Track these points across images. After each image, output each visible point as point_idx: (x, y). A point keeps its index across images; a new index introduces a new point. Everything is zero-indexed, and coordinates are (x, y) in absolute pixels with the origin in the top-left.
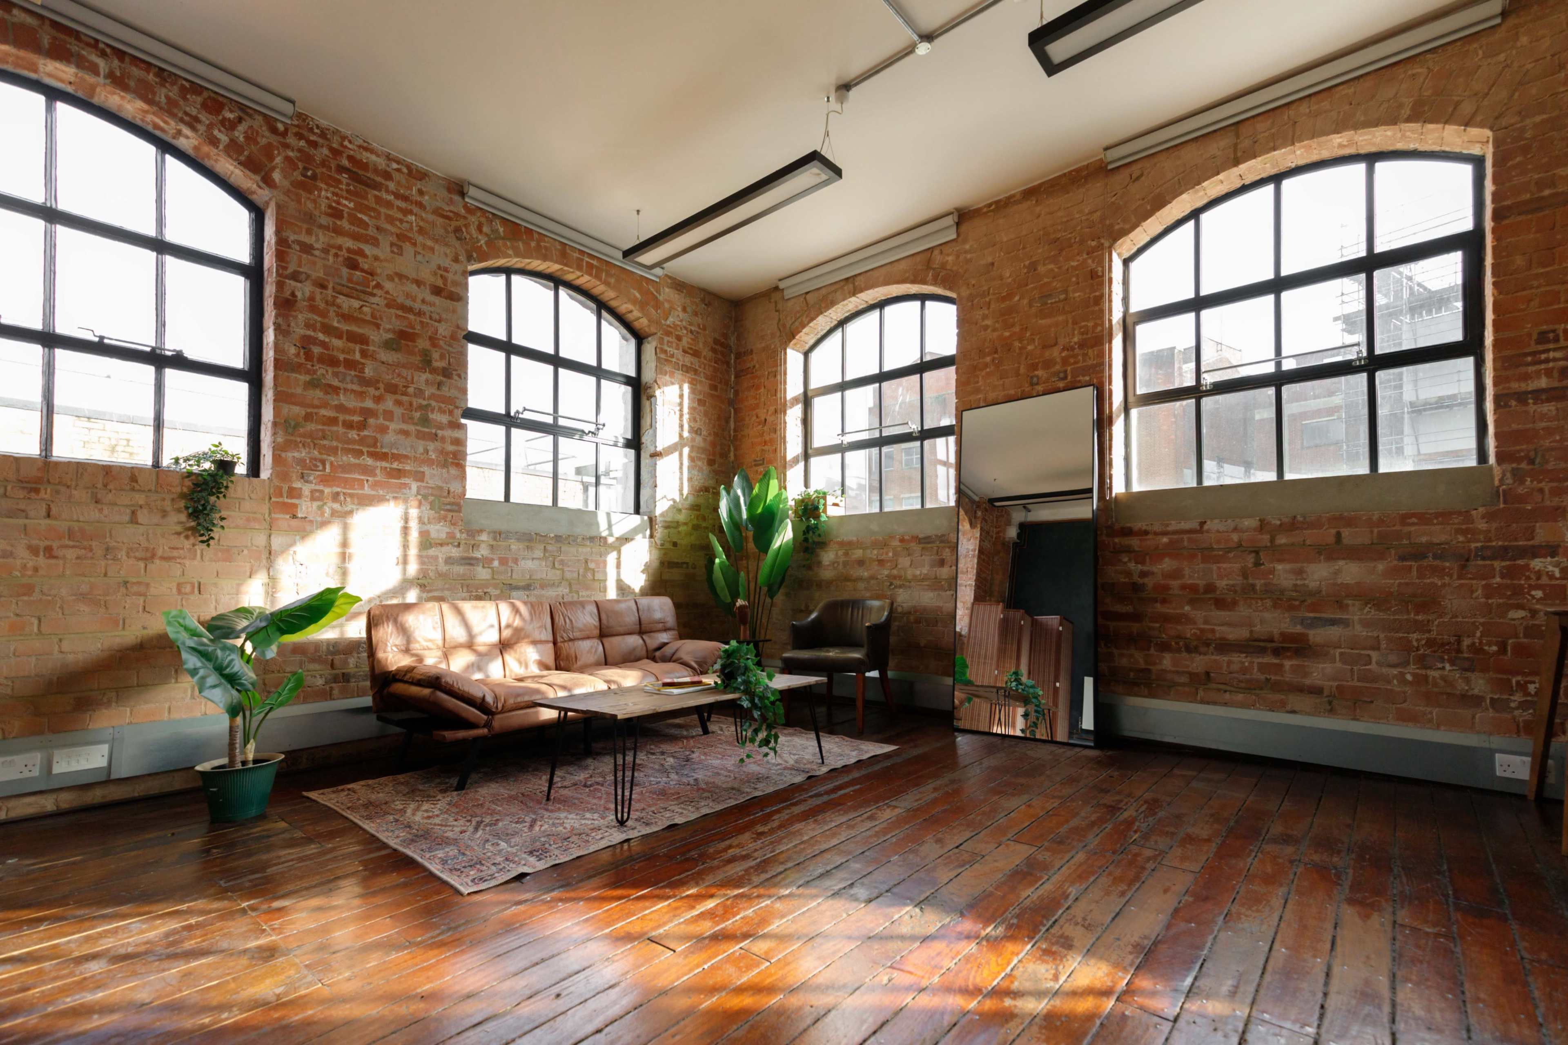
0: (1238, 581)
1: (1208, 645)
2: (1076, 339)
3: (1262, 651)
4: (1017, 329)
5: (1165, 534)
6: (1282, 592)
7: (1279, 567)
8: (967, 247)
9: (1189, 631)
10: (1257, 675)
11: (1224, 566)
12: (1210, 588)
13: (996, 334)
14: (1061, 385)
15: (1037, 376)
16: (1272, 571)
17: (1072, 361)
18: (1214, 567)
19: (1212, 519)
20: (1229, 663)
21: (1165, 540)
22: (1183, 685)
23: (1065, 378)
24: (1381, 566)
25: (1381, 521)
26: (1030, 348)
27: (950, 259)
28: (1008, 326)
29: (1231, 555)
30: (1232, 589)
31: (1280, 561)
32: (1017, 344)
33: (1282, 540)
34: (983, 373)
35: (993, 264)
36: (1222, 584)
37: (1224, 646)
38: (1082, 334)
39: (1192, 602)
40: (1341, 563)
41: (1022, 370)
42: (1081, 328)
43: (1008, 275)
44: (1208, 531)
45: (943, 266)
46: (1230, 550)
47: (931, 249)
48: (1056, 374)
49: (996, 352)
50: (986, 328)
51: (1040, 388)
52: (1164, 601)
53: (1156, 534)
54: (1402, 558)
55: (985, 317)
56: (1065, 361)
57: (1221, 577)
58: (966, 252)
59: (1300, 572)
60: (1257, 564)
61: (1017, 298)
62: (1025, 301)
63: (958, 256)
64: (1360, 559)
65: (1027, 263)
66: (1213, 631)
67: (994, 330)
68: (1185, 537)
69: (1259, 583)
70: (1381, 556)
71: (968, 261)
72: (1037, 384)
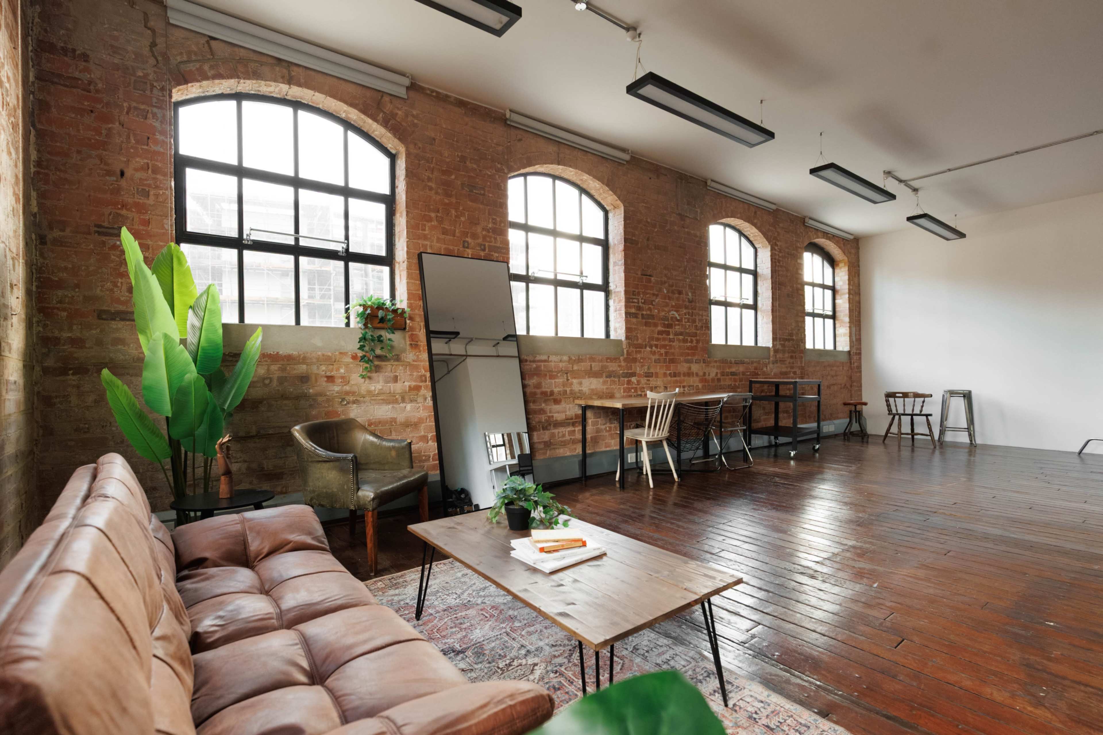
0: (561, 389)
1: (550, 425)
2: (490, 226)
3: (568, 425)
4: (454, 200)
5: (534, 361)
6: (575, 393)
7: (575, 381)
8: (415, 113)
9: (543, 418)
10: (567, 437)
11: (557, 380)
12: (552, 393)
13: (438, 198)
14: (482, 254)
15: (468, 242)
16: (572, 384)
17: (488, 239)
18: (553, 381)
19: (552, 355)
20: (559, 433)
21: (534, 366)
22: (541, 449)
23: (484, 250)
24: (601, 380)
25: (601, 361)
26: (463, 219)
27: (400, 113)
28: (448, 195)
29: (559, 375)
30: (559, 393)
31: (575, 378)
32: (453, 212)
33: (575, 368)
34: (429, 224)
35: (434, 139)
36: (556, 390)
37: (558, 424)
38: (494, 223)
39: (546, 401)
40: (592, 379)
41: (457, 234)
42: (493, 219)
43: (447, 155)
44: (551, 361)
45: (394, 116)
46: (559, 372)
47: (382, 93)
48: (480, 245)
49: (438, 211)
50: (431, 189)
51: (469, 252)
52: (534, 402)
53: (530, 361)
54: (607, 377)
55: (429, 179)
56: (484, 237)
57: (555, 387)
58: (413, 116)
59: (580, 384)
60: (568, 380)
61: (453, 177)
62: (459, 183)
63: (407, 116)
64: (596, 377)
65: (460, 154)
66: (553, 416)
67: (437, 193)
68: (542, 364)
69: (568, 390)
70: (602, 377)
71: (415, 125)
72: (468, 248)
